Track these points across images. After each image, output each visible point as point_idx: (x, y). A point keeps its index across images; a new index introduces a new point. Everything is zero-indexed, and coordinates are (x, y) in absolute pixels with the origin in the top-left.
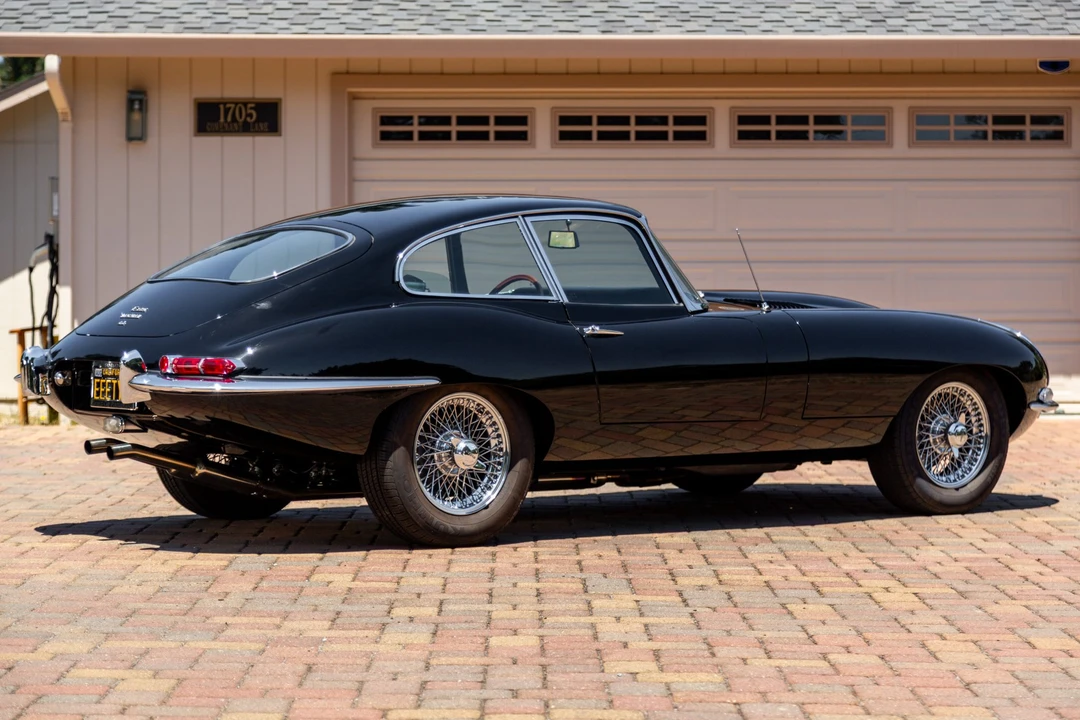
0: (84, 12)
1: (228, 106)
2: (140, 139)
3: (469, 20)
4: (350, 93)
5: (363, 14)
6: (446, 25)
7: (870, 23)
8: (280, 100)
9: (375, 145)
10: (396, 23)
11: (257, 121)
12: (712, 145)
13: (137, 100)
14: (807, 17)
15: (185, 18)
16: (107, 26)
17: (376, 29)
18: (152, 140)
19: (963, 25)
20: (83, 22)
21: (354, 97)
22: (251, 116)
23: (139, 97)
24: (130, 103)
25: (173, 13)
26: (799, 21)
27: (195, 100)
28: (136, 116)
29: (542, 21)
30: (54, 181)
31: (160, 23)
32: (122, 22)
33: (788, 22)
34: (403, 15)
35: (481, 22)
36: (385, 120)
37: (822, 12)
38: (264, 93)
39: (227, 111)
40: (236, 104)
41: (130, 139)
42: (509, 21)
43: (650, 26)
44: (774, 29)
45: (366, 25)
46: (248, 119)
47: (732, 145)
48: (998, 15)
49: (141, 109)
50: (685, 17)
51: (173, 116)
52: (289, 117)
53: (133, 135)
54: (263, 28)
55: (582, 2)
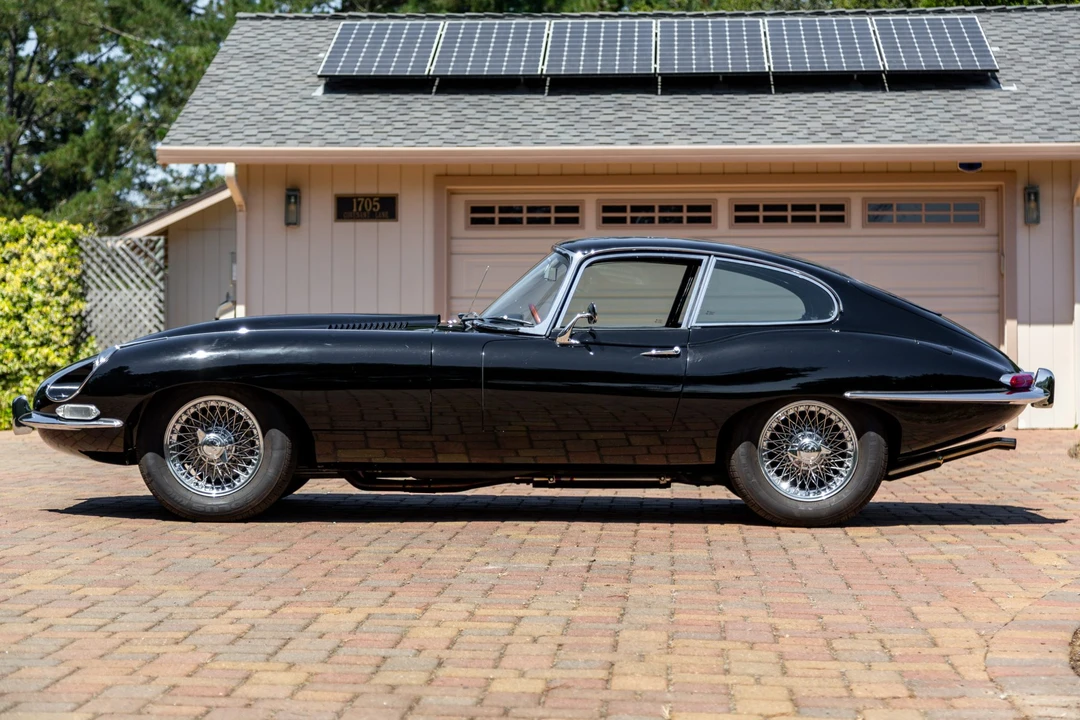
0: (254, 132)
1: (359, 199)
2: (295, 224)
3: (534, 136)
4: (448, 190)
5: (457, 132)
6: (516, 139)
7: (829, 136)
8: (397, 195)
9: (467, 228)
10: (480, 138)
11: (380, 211)
12: (715, 227)
13: (293, 195)
14: (784, 131)
15: (328, 136)
16: (271, 142)
17: (465, 143)
18: (304, 224)
19: (900, 137)
20: (253, 139)
21: (452, 193)
22: (376, 206)
23: (295, 193)
24: (288, 198)
25: (319, 132)
26: (778, 135)
27: (336, 195)
28: (293, 207)
29: (587, 136)
30: (233, 255)
31: (309, 139)
32: (282, 139)
33: (769, 135)
34: (486, 132)
35: (542, 137)
36: (474, 210)
37: (796, 128)
38: (385, 190)
39: (358, 203)
40: (365, 198)
41: (288, 224)
42: (562, 136)
43: (666, 139)
44: (758, 141)
45: (458, 140)
46: (374, 209)
47: (731, 227)
48: (927, 129)
49: (296, 202)
50: (694, 132)
51: (319, 208)
52: (403, 208)
53: (290, 221)
54: (383, 143)
55: (619, 122)
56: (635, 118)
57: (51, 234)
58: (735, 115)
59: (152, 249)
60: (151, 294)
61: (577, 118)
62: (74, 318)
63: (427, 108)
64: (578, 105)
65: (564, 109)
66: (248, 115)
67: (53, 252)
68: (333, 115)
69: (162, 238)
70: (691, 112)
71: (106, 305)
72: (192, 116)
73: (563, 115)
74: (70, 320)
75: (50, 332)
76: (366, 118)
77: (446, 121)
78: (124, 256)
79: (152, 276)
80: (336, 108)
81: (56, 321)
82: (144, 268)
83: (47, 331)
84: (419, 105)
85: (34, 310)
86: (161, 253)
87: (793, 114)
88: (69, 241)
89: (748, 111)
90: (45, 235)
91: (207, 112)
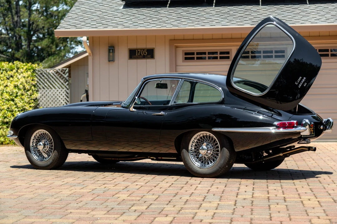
0: (95, 23)
1: (139, 50)
2: (112, 61)
3: (210, 23)
4: (175, 46)
5: (178, 22)
6: (203, 24)
7: (335, 20)
8: (154, 48)
9: (183, 61)
10: (188, 24)
11: (147, 55)
13: (112, 49)
14: (316, 19)
15: (125, 24)
16: (101, 27)
17: (182, 26)
18: (116, 61)
20: (94, 26)
21: (177, 47)
23: (112, 48)
24: (109, 50)
25: (121, 23)
26: (313, 20)
27: (129, 49)
28: (111, 54)
30: (87, 74)
31: (117, 26)
32: (106, 26)
33: (309, 20)
34: (191, 21)
35: (214, 23)
36: (186, 54)
37: (320, 17)
38: (149, 46)
39: (138, 52)
40: (141, 50)
41: (109, 61)
42: (222, 22)
44: (305, 23)
45: (179, 25)
46: (145, 54)
49: (112, 52)
51: (122, 54)
52: (157, 54)
53: (110, 60)
54: (148, 27)
55: (246, 16)
56: (252, 14)
57: (25, 68)
58: (294, 13)
59: (64, 73)
60: (64, 90)
61: (228, 15)
62: (34, 100)
63: (166, 13)
64: (229, 10)
65: (223, 12)
66: (93, 17)
67: (26, 75)
68: (128, 16)
69: (68, 69)
70: (276, 12)
71: (46, 95)
72: (70, 18)
73: (222, 14)
74: (33, 101)
75: (25, 106)
76: (141, 17)
77: (174, 18)
78: (53, 76)
79: (64, 83)
80: (129, 13)
81: (27, 101)
82: (61, 80)
83: (23, 105)
84: (163, 11)
85: (19, 97)
86: (67, 74)
87: (318, 12)
88: (32, 70)
89: (300, 11)
90: (23, 68)
91: (77, 16)
